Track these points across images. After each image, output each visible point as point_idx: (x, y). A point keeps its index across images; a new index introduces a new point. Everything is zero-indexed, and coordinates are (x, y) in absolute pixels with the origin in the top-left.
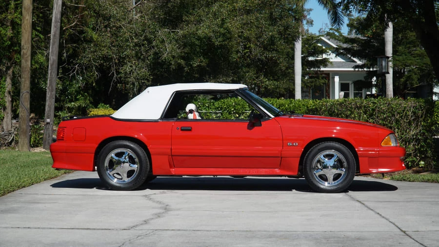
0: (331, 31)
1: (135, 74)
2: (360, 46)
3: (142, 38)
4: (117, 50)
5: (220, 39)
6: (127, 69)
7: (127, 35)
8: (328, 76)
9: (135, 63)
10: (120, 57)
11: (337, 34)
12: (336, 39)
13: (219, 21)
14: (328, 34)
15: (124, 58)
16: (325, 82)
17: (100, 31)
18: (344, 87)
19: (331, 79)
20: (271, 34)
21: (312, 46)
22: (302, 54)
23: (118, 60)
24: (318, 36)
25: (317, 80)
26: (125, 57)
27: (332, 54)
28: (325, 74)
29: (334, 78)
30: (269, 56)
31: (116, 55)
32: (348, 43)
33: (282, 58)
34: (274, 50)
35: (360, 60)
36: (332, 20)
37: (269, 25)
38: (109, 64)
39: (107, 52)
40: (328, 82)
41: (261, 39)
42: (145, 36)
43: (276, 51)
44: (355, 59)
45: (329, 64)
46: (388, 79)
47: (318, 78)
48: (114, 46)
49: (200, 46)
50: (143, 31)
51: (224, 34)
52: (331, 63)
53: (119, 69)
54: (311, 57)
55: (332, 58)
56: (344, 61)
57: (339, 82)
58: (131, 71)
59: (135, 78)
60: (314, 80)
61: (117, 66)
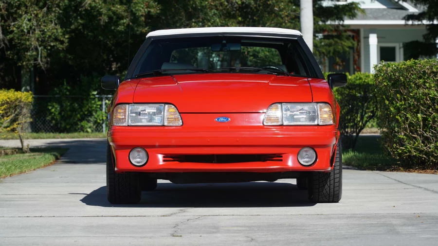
1: (37, 32)
6: (24, 25)
8: (357, 35)
10: (10, 5)
16: (353, 44)
18: (386, 54)
19: (362, 40)
23: (7, 10)
25: (339, 41)
28: (353, 31)
29: (368, 37)
31: (3, 2)
40: (358, 45)
44: (405, 5)
45: (359, 14)
47: (339, 37)
52: (363, 11)
53: (9, 26)
55: (364, 3)
56: (384, 7)
57: (377, 45)
58: (31, 28)
59: (38, 40)
60: (333, 42)
61: (6, 21)
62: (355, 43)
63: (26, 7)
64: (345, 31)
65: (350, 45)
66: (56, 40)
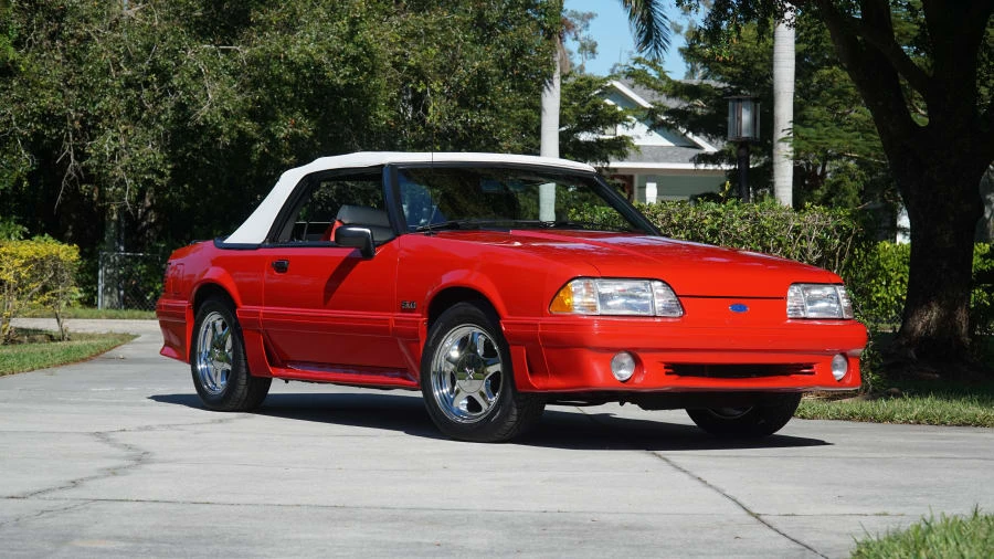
0: (637, 67)
1: (126, 159)
2: (711, 105)
3: (145, 66)
4: (79, 96)
5: (347, 71)
6: (106, 146)
7: (106, 58)
8: (629, 183)
9: (125, 131)
10: (87, 114)
11: (651, 72)
12: (649, 86)
13: (343, 26)
14: (631, 74)
15: (97, 119)
17: (36, 46)
19: (636, 191)
20: (477, 64)
21: (588, 106)
22: (560, 127)
23: (83, 122)
24: (605, 80)
26: (101, 114)
27: (638, 124)
28: (623, 177)
29: (645, 187)
30: (472, 122)
31: (76, 111)
32: (681, 98)
33: (507, 127)
34: (484, 106)
35: (710, 141)
36: (640, 36)
37: (474, 42)
38: (57, 133)
39: (54, 103)
40: (629, 198)
41: (452, 78)
42: (154, 61)
43: (492, 108)
44: (698, 140)
45: (632, 152)
46: (780, 189)
48: (70, 87)
49: (294, 86)
50: (148, 48)
51: (355, 60)
52: (637, 148)
53: (83, 146)
54: (586, 133)
55: (639, 137)
56: (672, 144)
57: (657, 199)
58: (116, 150)
59: (124, 169)
61: (79, 139)
62: (625, 195)
63: (111, 118)
64: (612, 178)
66: (152, 170)
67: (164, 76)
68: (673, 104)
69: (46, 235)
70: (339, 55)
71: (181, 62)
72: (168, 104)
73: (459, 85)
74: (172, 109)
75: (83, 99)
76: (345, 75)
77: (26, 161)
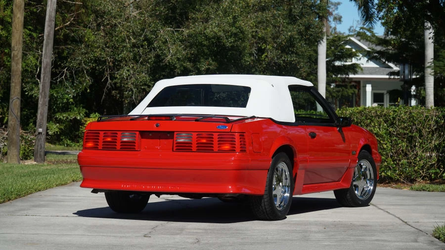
0: (361, 31)
1: (133, 79)
2: (396, 49)
3: (142, 38)
4: (111, 51)
5: (231, 39)
6: (124, 74)
7: (124, 34)
8: (358, 85)
9: (133, 67)
10: (115, 59)
11: (368, 34)
12: (367, 40)
13: (230, 19)
14: (359, 34)
16: (354, 92)
18: (377, 98)
19: (362, 88)
20: (290, 34)
21: (339, 49)
22: (327, 58)
23: (113, 63)
24: (347, 37)
25: (345, 89)
26: (122, 59)
27: (362, 58)
28: (356, 82)
29: (366, 86)
30: (287, 60)
31: (110, 58)
32: (382, 46)
33: (303, 62)
34: (293, 53)
35: (396, 66)
37: (288, 24)
38: (102, 68)
39: (101, 54)
40: (359, 92)
41: (278, 40)
42: (145, 36)
43: (296, 54)
44: (391, 64)
45: (359, 70)
47: (346, 86)
48: (108, 47)
49: (208, 47)
50: (143, 30)
51: (236, 34)
52: (362, 69)
53: (114, 74)
54: (338, 62)
55: (363, 64)
56: (377, 66)
57: (372, 92)
58: (129, 75)
59: (133, 84)
60: (341, 90)
61: (112, 71)
62: (356, 91)
63: (126, 61)
65: (353, 92)
66: (145, 84)
67: (150, 42)
68: (379, 48)
69: (97, 113)
70: (228, 32)
71: (158, 36)
72: (152, 55)
73: (281, 43)
74: (154, 57)
75: (114, 53)
76: (231, 42)
77: (88, 80)
